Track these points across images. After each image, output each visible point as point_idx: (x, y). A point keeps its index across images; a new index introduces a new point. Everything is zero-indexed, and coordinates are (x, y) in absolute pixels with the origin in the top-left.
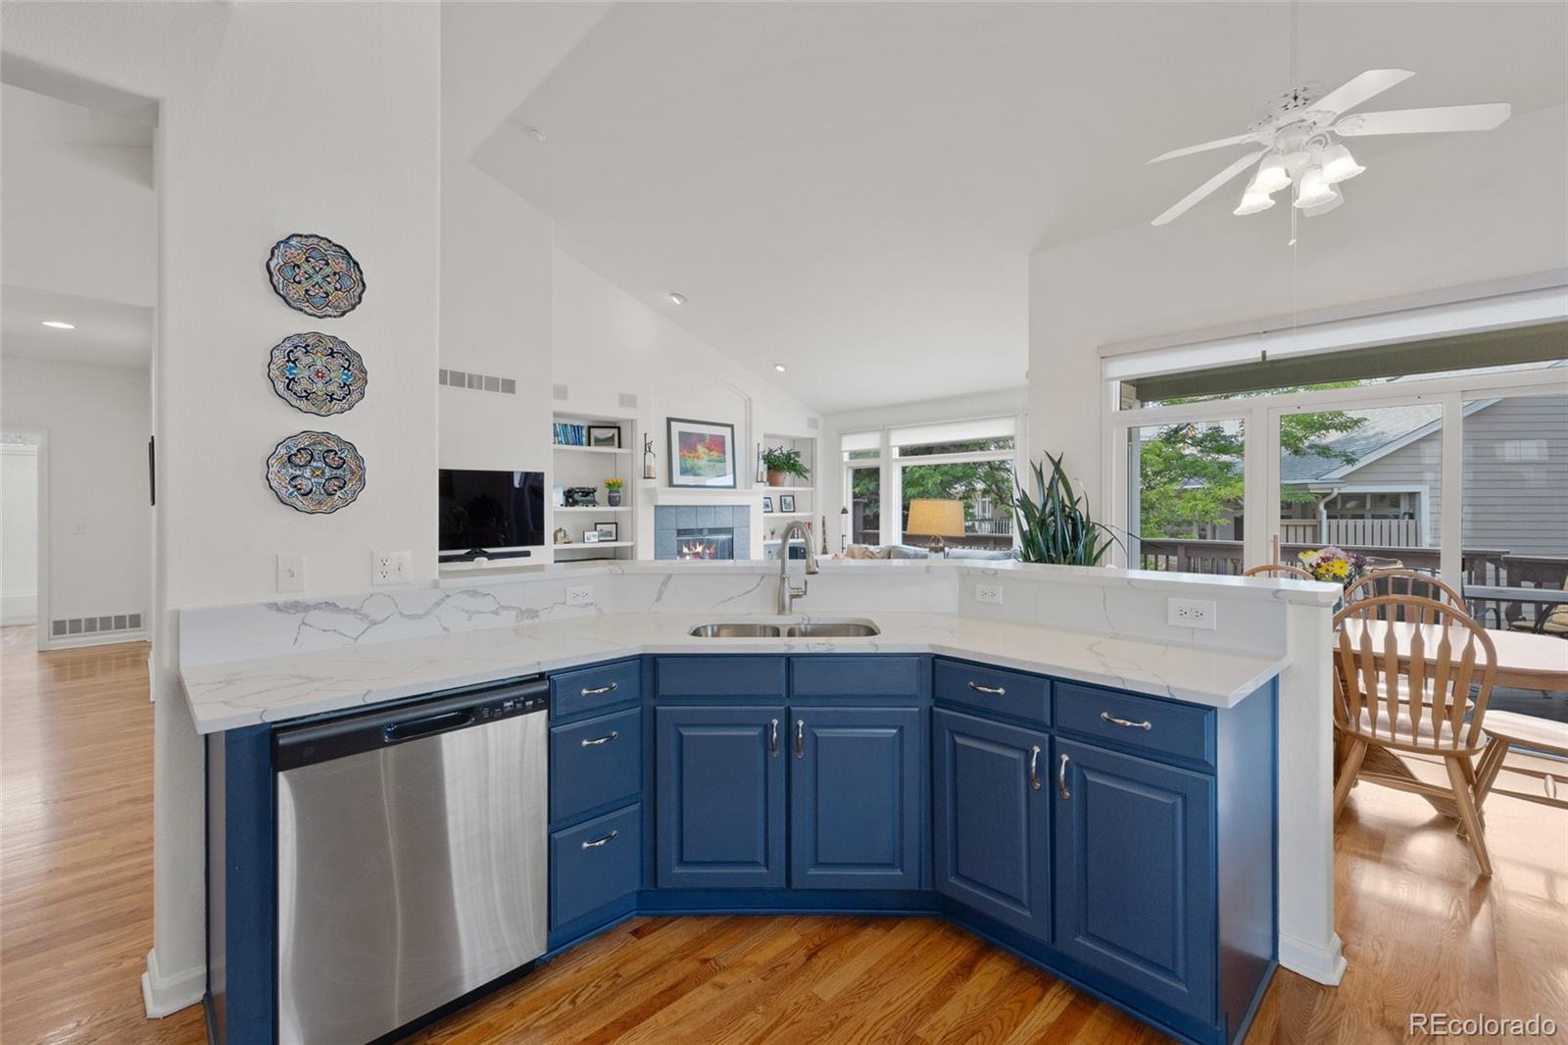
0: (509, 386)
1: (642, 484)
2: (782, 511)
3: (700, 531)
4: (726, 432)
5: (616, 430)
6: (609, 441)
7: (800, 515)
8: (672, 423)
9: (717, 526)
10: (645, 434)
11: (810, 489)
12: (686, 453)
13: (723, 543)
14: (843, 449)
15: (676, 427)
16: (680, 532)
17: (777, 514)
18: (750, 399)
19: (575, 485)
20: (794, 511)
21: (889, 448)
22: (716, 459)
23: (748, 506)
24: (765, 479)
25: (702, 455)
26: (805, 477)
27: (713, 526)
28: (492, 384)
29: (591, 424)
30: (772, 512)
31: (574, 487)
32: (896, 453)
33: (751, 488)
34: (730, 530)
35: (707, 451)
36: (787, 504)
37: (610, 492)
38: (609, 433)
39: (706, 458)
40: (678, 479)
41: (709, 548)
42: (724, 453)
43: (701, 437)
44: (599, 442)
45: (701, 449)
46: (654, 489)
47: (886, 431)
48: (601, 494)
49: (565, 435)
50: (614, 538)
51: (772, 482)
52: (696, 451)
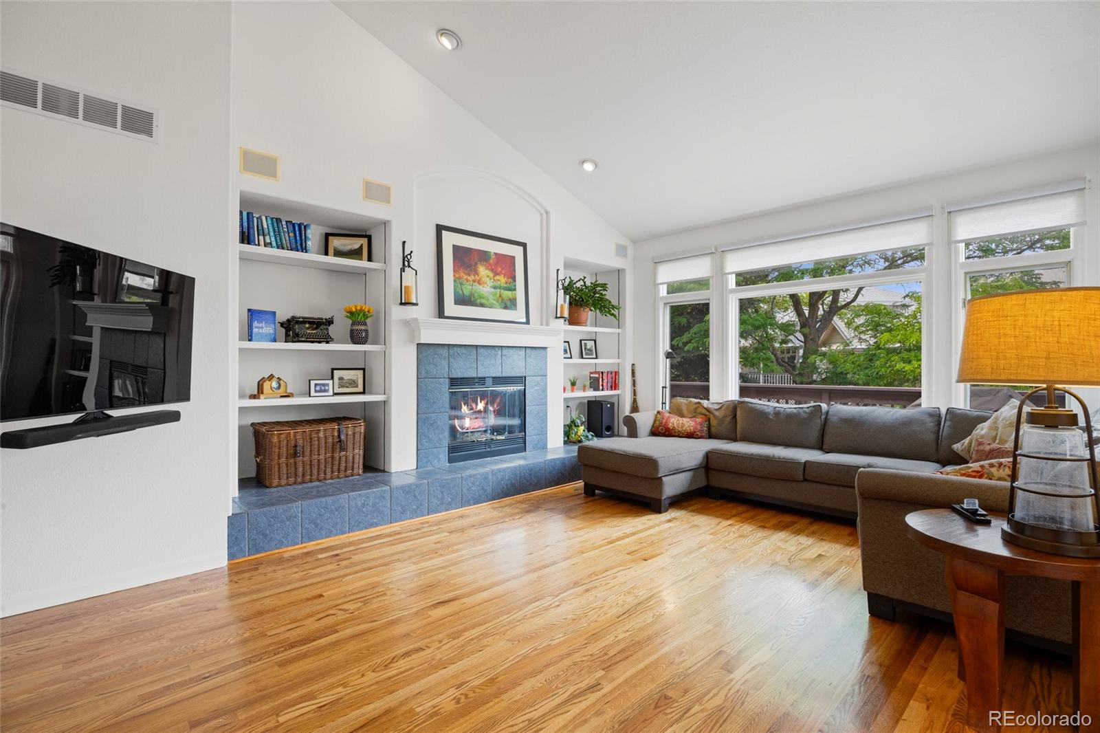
0: (139, 122)
1: (397, 313)
2: (582, 357)
3: (482, 380)
4: (517, 252)
5: (366, 239)
6: (355, 254)
7: (605, 362)
8: (444, 232)
9: (504, 374)
10: (404, 242)
11: (616, 331)
12: (462, 274)
13: (512, 395)
14: (659, 281)
15: (449, 239)
16: (454, 382)
17: (576, 360)
18: (547, 213)
19: (301, 313)
20: (596, 358)
21: (723, 275)
22: (503, 285)
23: (545, 348)
24: (566, 314)
25: (485, 279)
26: (612, 315)
27: (499, 375)
28: (100, 112)
29: (329, 231)
30: (571, 358)
31: (298, 314)
32: (732, 280)
33: (548, 324)
34: (522, 380)
35: (491, 275)
36: (587, 349)
37: (353, 324)
38: (355, 244)
39: (490, 283)
40: (450, 308)
41: (492, 404)
42: (514, 278)
43: (483, 256)
44: (338, 253)
45: (483, 271)
46: (416, 320)
47: (718, 253)
48: (341, 326)
49: (277, 234)
50: (360, 389)
51: (573, 320)
52: (477, 273)
